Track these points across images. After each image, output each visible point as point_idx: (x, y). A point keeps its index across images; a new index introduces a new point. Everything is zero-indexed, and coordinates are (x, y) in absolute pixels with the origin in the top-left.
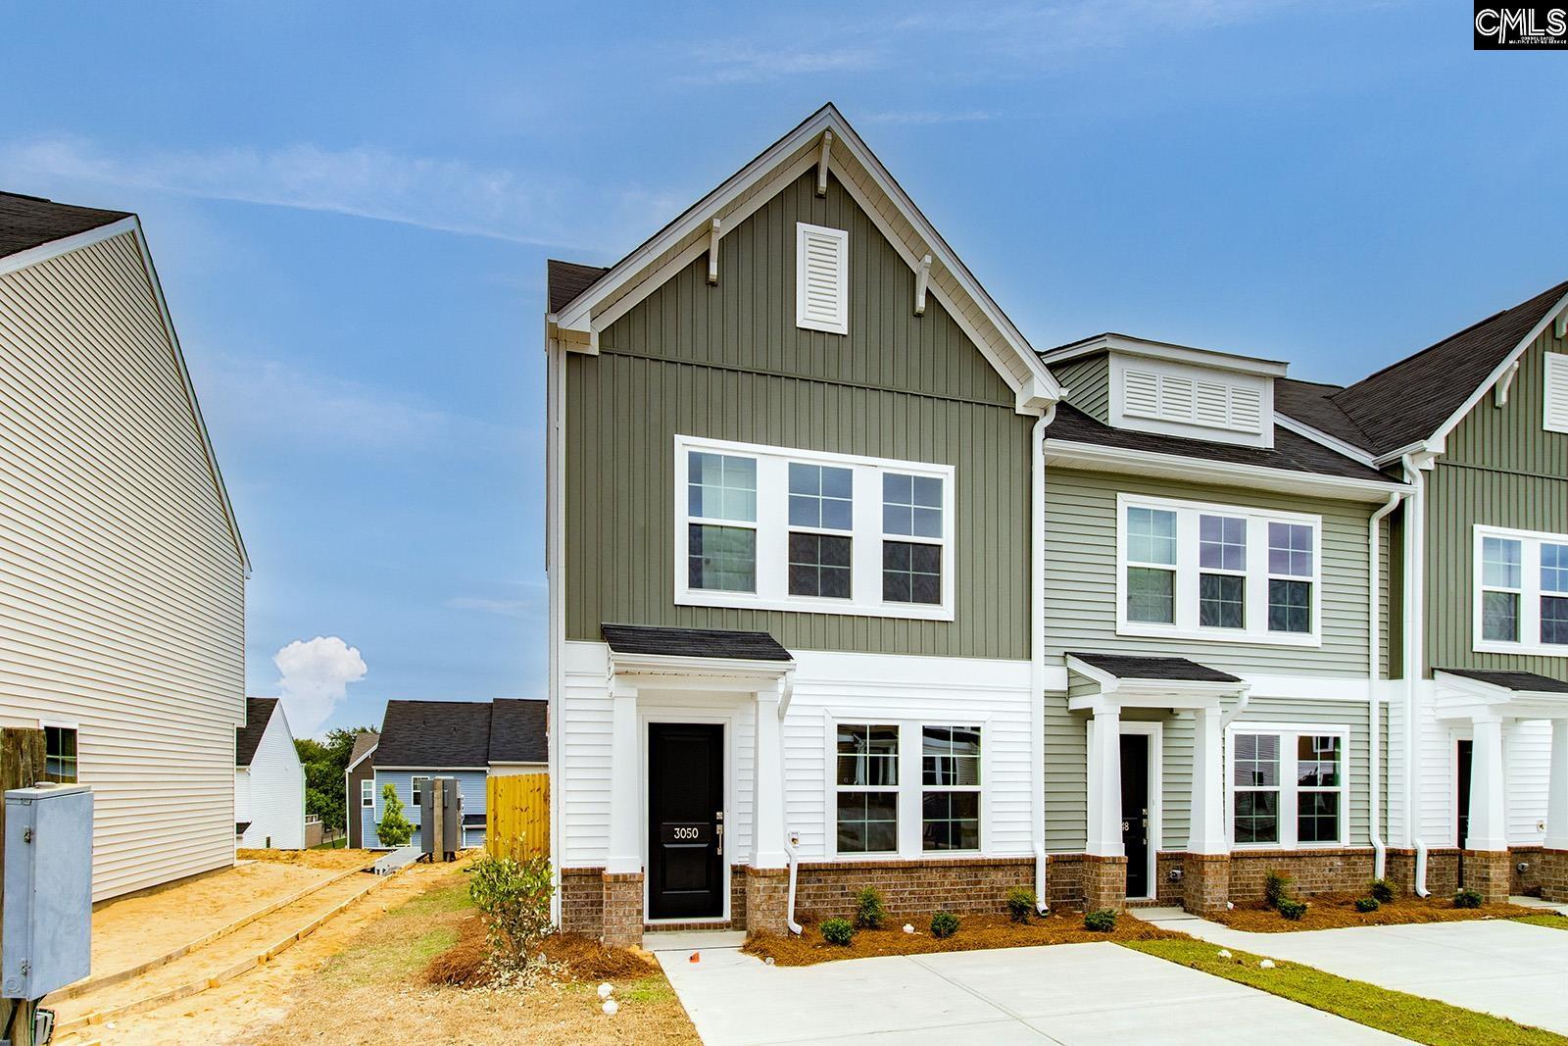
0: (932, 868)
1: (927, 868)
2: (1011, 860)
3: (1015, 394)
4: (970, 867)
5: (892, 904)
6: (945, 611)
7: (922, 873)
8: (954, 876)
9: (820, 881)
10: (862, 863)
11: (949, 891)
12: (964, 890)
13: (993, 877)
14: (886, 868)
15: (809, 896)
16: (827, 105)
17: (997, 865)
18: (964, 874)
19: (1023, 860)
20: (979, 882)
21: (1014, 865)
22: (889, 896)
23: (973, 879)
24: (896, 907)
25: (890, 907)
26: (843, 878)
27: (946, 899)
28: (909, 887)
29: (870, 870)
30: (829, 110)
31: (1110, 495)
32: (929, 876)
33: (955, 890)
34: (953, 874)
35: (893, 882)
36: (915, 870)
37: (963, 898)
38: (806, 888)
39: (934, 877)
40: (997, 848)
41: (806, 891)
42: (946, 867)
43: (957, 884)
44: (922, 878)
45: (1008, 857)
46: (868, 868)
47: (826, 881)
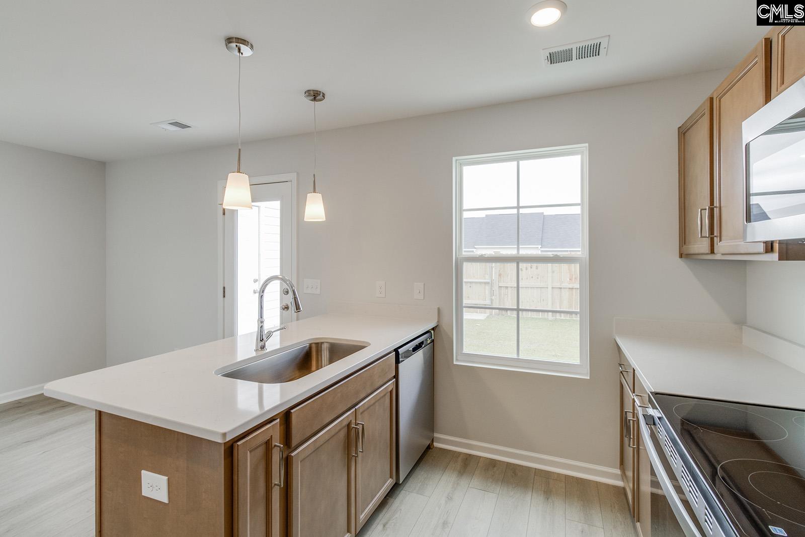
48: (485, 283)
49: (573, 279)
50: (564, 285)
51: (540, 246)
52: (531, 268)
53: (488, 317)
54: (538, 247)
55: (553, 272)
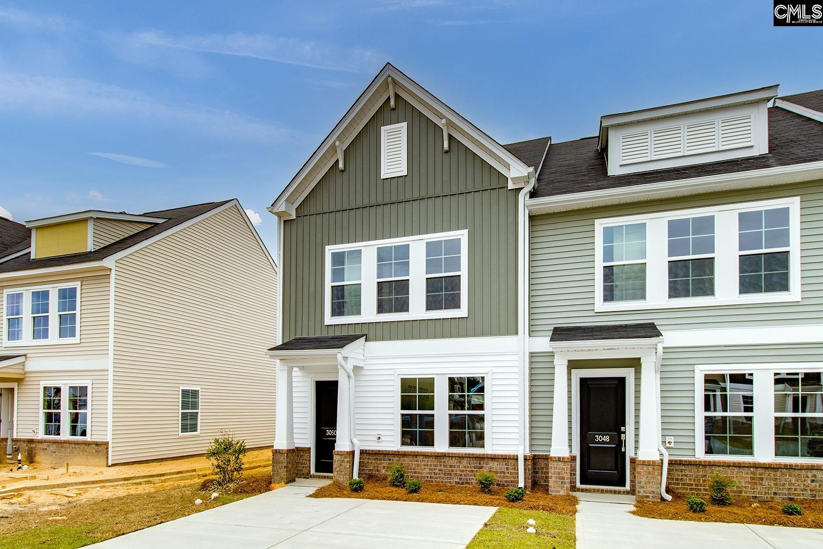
0: (452, 457)
1: (449, 457)
2: (502, 455)
3: (507, 178)
4: (476, 458)
5: (428, 475)
6: (463, 311)
7: (446, 459)
8: (466, 462)
9: (390, 460)
10: (411, 452)
11: (463, 471)
12: (472, 471)
13: (491, 465)
14: (425, 455)
15: (384, 467)
16: (387, 64)
17: (494, 458)
18: (472, 462)
19: (510, 456)
20: (482, 467)
21: (505, 458)
22: (427, 470)
23: (478, 465)
24: (431, 477)
25: (428, 477)
26: (402, 459)
27: (461, 475)
28: (439, 467)
29: (416, 456)
30: (389, 66)
31: (589, 222)
32: (451, 461)
33: (466, 470)
34: (465, 462)
35: (429, 463)
36: (442, 458)
37: (471, 476)
38: (383, 463)
39: (454, 462)
40: (495, 448)
41: (383, 465)
42: (461, 457)
43: (468, 467)
44: (447, 462)
45: (500, 454)
46: (416, 455)
47: (393, 460)
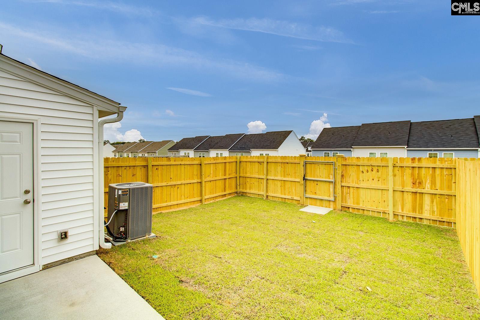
48: (330, 182)
49: (417, 184)
50: (406, 189)
51: (407, 146)
52: (372, 171)
53: (330, 213)
54: (404, 147)
55: (395, 175)
